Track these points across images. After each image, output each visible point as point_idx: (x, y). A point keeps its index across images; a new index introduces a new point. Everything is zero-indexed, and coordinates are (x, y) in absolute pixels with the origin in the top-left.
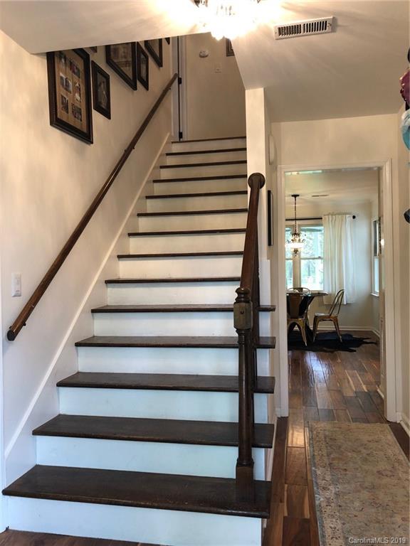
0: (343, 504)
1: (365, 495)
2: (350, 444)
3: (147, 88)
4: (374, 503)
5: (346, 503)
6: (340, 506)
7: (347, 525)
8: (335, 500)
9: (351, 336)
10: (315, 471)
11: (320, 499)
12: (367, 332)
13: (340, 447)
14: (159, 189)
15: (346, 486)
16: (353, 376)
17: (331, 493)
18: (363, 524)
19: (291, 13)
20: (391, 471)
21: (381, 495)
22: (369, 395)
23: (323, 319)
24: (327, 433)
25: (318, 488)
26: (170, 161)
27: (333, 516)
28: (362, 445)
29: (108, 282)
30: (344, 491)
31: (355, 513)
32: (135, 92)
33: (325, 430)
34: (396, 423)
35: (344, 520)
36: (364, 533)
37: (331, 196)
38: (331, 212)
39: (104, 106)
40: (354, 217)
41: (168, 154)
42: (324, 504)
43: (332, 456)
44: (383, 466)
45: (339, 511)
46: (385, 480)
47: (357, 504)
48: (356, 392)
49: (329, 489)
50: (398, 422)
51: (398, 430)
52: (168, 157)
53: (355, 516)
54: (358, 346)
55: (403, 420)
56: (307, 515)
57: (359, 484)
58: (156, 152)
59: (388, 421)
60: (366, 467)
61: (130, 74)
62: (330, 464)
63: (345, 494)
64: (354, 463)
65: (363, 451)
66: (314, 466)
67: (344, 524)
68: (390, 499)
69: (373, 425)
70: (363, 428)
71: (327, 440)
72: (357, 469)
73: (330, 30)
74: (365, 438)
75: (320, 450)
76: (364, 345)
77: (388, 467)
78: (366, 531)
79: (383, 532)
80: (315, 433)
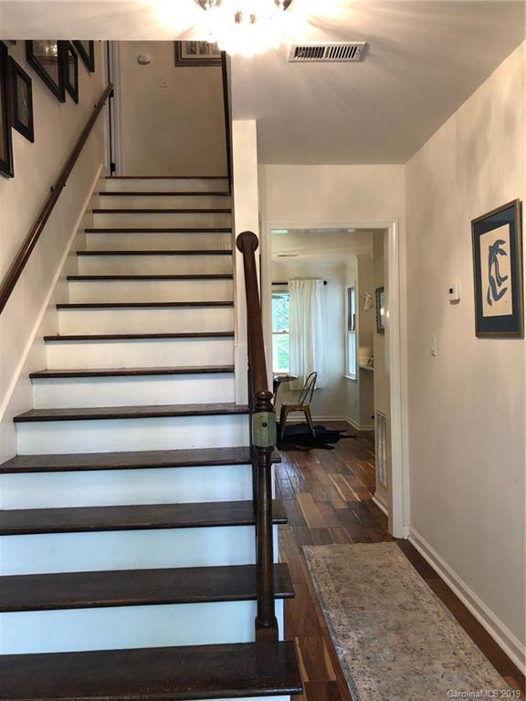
0: (371, 655)
1: (393, 638)
2: (359, 572)
3: (76, 101)
4: (406, 648)
5: (374, 653)
6: (368, 658)
7: (383, 683)
8: (360, 651)
9: (324, 428)
10: (328, 614)
11: (342, 652)
12: (339, 423)
13: (348, 579)
14: (93, 241)
15: (368, 629)
16: (339, 482)
17: (352, 642)
18: (399, 679)
19: (317, 31)
20: (414, 603)
21: (412, 637)
22: (365, 506)
23: (293, 409)
24: (329, 561)
25: (336, 638)
26: (105, 203)
27: (363, 673)
28: (373, 573)
29: (34, 376)
30: (368, 636)
31: (388, 665)
32: (62, 104)
33: (324, 557)
34: (403, 539)
35: (379, 677)
36: (405, 691)
37: (301, 257)
38: (298, 276)
39: (25, 122)
40: (325, 283)
41: (102, 194)
42: (349, 658)
43: (342, 591)
44: (403, 597)
45: (368, 666)
46: (411, 616)
47: (387, 652)
48: (348, 503)
49: (349, 637)
50: (406, 538)
51: (407, 548)
52: (102, 197)
53: (390, 669)
54: (335, 441)
55: (412, 535)
56: (333, 677)
57: (382, 624)
58: (88, 190)
59: (394, 539)
60: (385, 602)
61: (55, 79)
62: (343, 602)
63: (369, 640)
64: (370, 597)
65: (377, 580)
66: (325, 608)
67: (379, 682)
68: (423, 640)
69: (378, 545)
70: (369, 551)
71: (331, 570)
72: (375, 605)
73: (358, 59)
74: (374, 563)
75: (326, 585)
76: (341, 440)
77: (410, 598)
78: (407, 687)
79: (426, 686)
80: (313, 562)
